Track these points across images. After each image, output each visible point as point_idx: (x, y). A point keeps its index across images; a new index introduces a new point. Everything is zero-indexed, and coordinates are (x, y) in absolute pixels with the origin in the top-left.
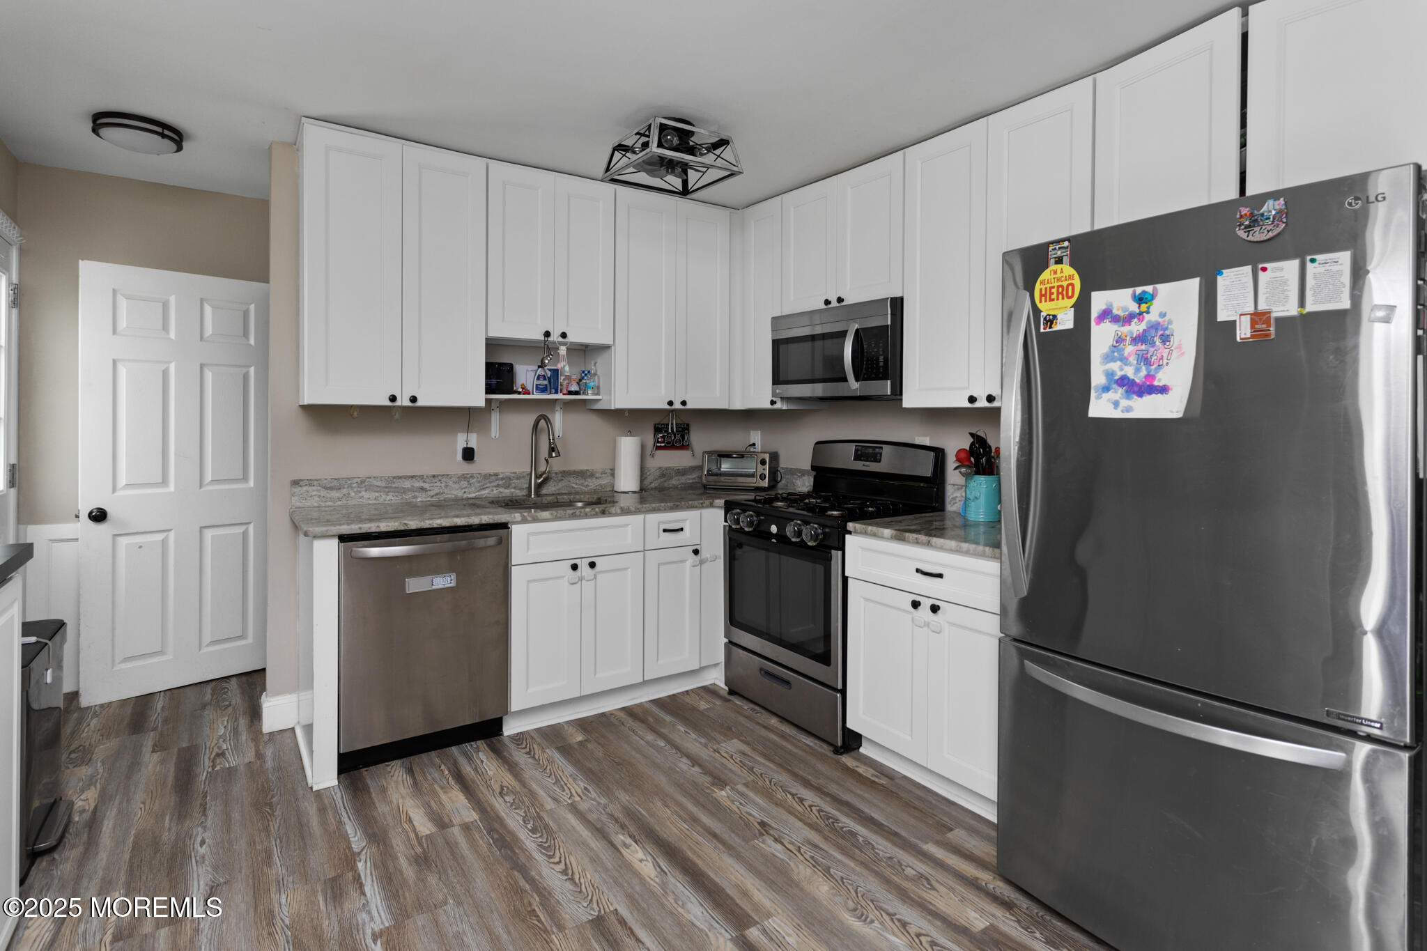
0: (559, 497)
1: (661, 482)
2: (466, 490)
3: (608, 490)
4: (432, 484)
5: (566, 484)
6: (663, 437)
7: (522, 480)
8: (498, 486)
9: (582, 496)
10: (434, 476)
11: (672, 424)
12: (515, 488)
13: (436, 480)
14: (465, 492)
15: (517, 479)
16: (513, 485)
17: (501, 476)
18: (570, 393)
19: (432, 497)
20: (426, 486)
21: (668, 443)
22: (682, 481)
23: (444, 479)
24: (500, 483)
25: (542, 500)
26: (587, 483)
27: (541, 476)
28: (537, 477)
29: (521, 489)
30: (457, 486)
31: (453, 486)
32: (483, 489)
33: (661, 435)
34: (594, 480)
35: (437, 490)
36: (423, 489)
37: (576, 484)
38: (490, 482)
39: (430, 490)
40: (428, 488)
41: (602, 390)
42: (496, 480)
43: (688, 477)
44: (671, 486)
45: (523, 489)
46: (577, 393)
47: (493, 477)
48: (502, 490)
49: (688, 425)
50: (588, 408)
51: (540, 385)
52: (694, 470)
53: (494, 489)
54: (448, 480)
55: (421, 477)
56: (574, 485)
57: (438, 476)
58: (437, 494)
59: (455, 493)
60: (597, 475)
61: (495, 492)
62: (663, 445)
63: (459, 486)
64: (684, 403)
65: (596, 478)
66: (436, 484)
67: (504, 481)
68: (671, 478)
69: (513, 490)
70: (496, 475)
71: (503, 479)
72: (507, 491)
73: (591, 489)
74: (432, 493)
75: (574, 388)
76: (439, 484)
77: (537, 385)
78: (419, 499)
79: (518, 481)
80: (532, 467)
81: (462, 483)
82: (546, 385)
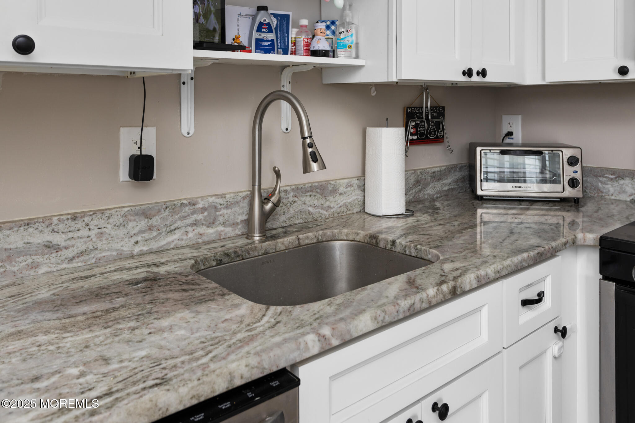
0: (301, 236)
1: (416, 193)
2: (139, 238)
3: (355, 211)
4: (70, 235)
5: (300, 208)
6: (416, 126)
7: (237, 209)
8: (195, 224)
9: (336, 231)
10: (74, 218)
11: (427, 107)
12: (224, 224)
13: (79, 224)
14: (137, 243)
15: (227, 207)
16: (221, 219)
17: (200, 205)
18: (315, 53)
19: (71, 260)
20: (58, 239)
21: (421, 135)
22: (438, 189)
23: (95, 222)
24: (200, 217)
25: (276, 245)
26: (328, 203)
27: (268, 199)
28: (264, 201)
29: (234, 225)
30: (121, 232)
31: (113, 233)
32: (171, 232)
33: (413, 124)
34: (338, 197)
35: (80, 246)
36: (49, 247)
37: (314, 206)
38: (183, 218)
39: (66, 248)
40: (63, 244)
41: (362, 53)
42: (193, 213)
43: (444, 182)
44: (426, 197)
45: (237, 224)
46: (325, 54)
47: (187, 209)
48: (202, 229)
49: (443, 108)
50: (325, 82)
51: (262, 40)
52: (450, 171)
53: (190, 229)
54: (102, 223)
55: (47, 221)
56: (311, 209)
57: (84, 214)
58: (82, 253)
59: (118, 246)
60: (342, 189)
61: (190, 235)
62: (415, 137)
63: (125, 231)
64: (483, 73)
65: (340, 194)
66: (79, 234)
67: (206, 214)
68: (426, 185)
69: (221, 228)
70: (192, 204)
71: (204, 209)
72: (211, 231)
73: (333, 213)
74: (70, 253)
75: (321, 44)
76: (84, 232)
77: (257, 40)
78: (43, 269)
79: (230, 211)
80: (254, 185)
81: (131, 224)
82: (272, 41)
